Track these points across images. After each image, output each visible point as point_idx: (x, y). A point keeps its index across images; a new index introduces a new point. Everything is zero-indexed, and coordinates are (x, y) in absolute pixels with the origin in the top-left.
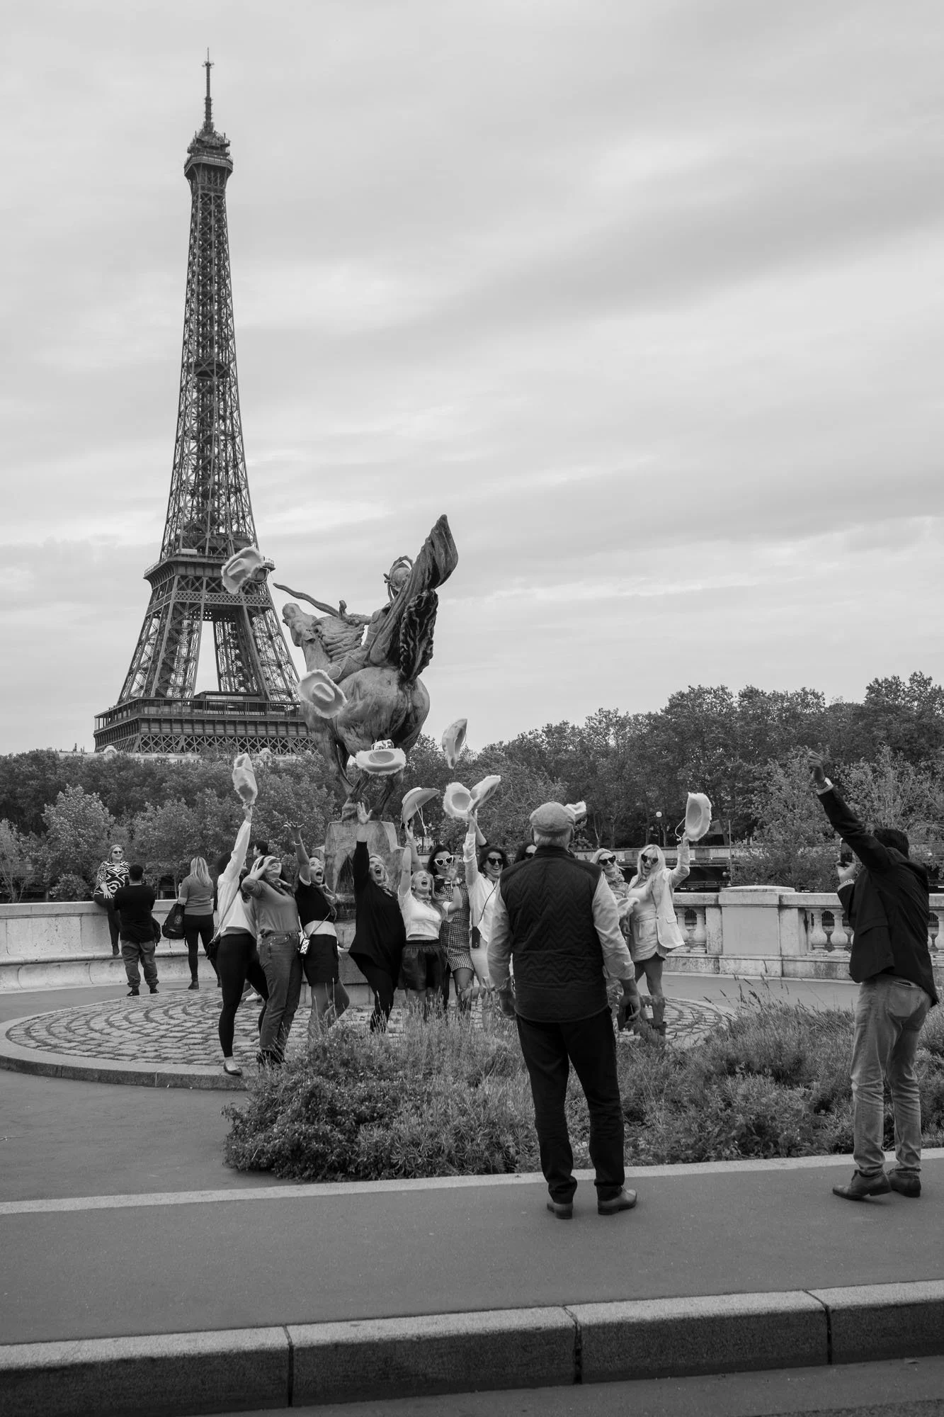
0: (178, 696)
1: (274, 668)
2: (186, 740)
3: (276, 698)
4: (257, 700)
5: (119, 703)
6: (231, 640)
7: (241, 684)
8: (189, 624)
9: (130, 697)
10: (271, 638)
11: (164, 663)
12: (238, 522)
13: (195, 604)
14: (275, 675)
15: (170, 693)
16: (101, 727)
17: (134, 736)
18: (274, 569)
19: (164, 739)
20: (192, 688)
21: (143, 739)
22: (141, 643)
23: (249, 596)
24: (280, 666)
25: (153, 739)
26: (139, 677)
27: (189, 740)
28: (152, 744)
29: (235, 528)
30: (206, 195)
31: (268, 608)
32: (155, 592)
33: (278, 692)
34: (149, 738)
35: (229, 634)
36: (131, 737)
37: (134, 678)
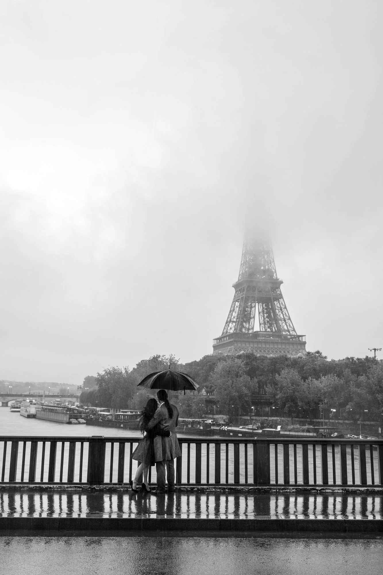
0: (247, 332)
1: (283, 321)
2: (251, 349)
3: (284, 333)
4: (277, 334)
5: (223, 334)
6: (265, 311)
7: (269, 327)
8: (250, 304)
9: (227, 332)
10: (281, 309)
12: (268, 265)
13: (253, 296)
14: (284, 324)
15: (244, 330)
16: (216, 343)
17: (231, 347)
18: (283, 283)
19: (243, 349)
20: (253, 328)
21: (235, 348)
22: (232, 311)
23: (273, 293)
24: (285, 320)
25: (239, 348)
26: (230, 324)
27: (252, 349)
28: (238, 350)
29: (267, 267)
31: (280, 298)
32: (236, 292)
33: (285, 331)
34: (237, 348)
35: (264, 308)
36: (230, 347)
37: (229, 325)
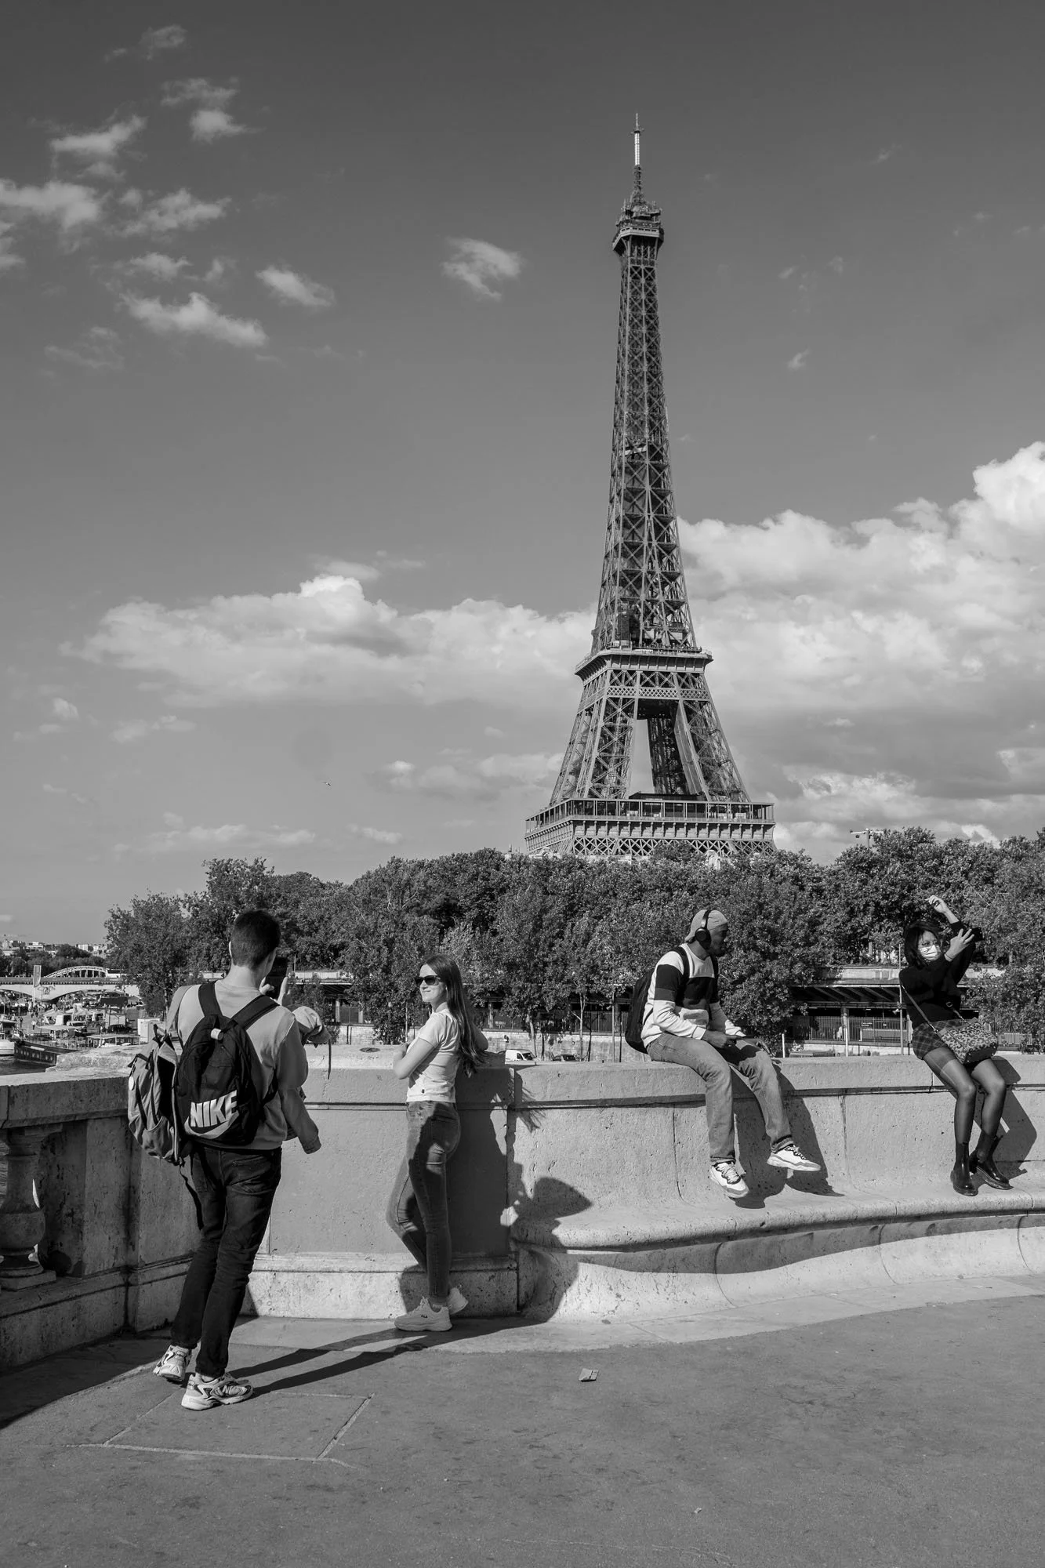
0: (612, 796)
2: (621, 843)
6: (667, 738)
8: (622, 721)
9: (561, 798)
10: (709, 734)
11: (597, 762)
13: (629, 699)
15: (603, 793)
16: (533, 830)
17: (566, 839)
18: (711, 661)
19: (598, 842)
20: (626, 790)
21: (576, 842)
22: (571, 742)
23: (686, 690)
24: (719, 765)
25: (587, 842)
26: (571, 777)
27: (624, 843)
28: (585, 847)
30: (636, 268)
31: (705, 703)
32: (585, 687)
34: (582, 841)
35: (664, 730)
37: (566, 780)
